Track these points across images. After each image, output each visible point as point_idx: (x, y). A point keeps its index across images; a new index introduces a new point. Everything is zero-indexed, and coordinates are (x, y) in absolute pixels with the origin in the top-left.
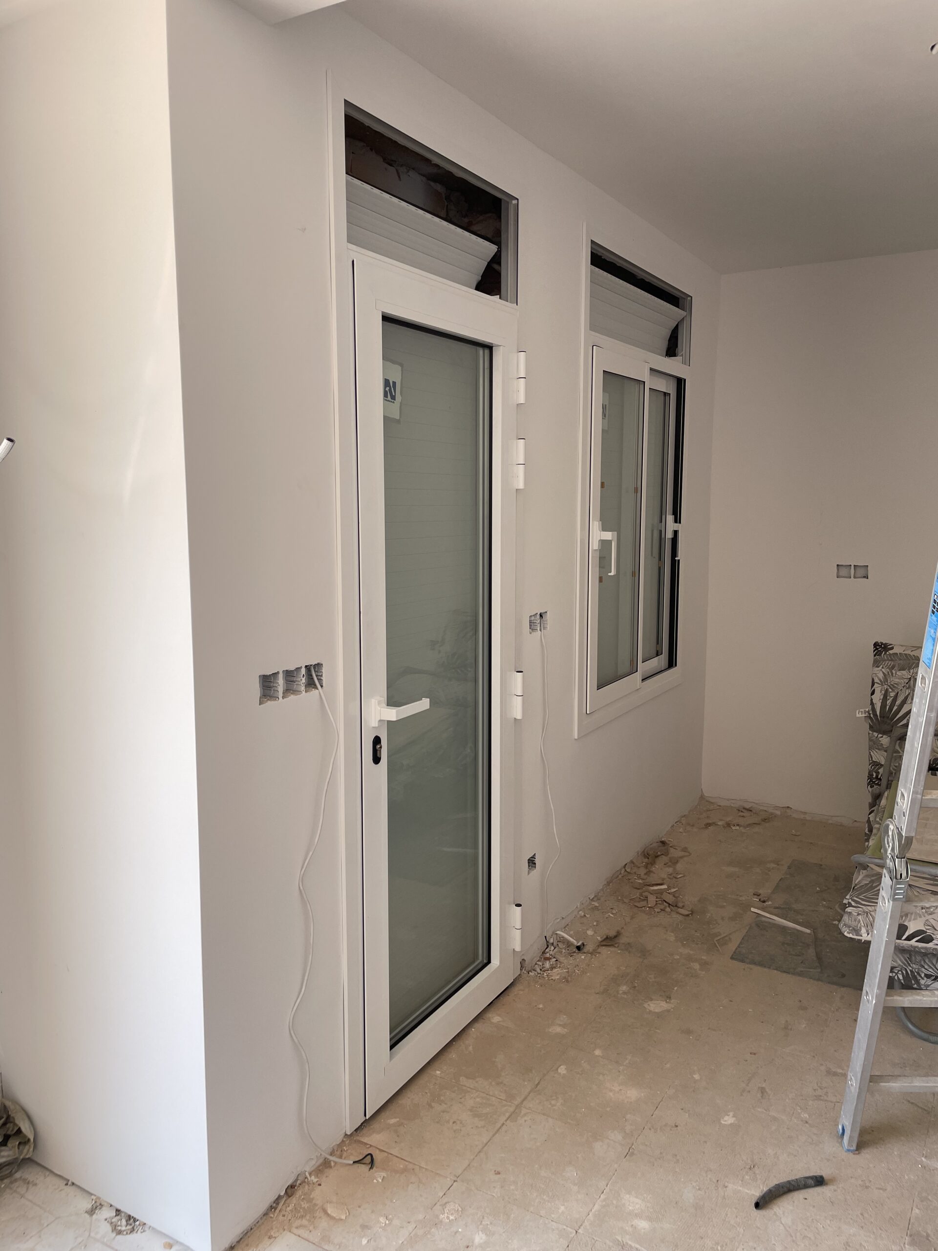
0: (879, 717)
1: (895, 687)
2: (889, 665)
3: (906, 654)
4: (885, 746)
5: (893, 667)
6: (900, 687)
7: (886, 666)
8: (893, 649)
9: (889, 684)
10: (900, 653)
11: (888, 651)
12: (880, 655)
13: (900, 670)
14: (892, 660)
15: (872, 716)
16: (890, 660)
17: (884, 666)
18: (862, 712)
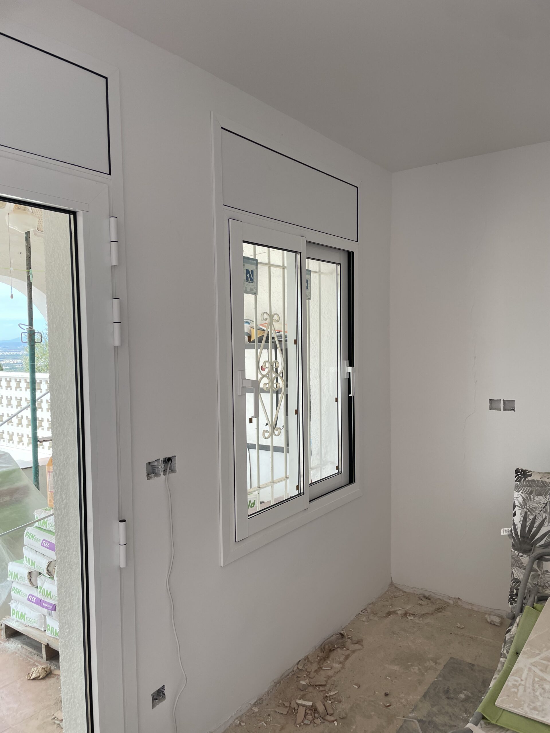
0: (520, 537)
1: (533, 511)
2: (527, 490)
3: (543, 481)
4: (525, 565)
5: (531, 493)
6: (538, 511)
7: (525, 492)
8: (531, 476)
9: (528, 508)
10: (537, 480)
11: (526, 478)
12: (520, 481)
13: (537, 495)
14: (530, 486)
15: (514, 535)
16: (528, 486)
17: (523, 492)
18: (506, 530)
